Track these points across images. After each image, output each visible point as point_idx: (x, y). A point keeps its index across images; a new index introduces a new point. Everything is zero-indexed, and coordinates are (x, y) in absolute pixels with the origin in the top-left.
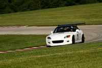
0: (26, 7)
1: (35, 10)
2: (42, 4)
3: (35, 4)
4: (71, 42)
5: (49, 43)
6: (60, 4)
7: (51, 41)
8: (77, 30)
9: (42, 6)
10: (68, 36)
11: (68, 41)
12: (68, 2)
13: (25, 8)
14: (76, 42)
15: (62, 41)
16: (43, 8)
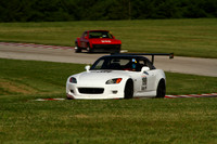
0: (100, 12)
1: (119, 19)
2: (135, 8)
3: (120, 8)
4: (121, 95)
5: (72, 91)
6: (174, 11)
7: (76, 87)
8: (145, 69)
9: (135, 12)
10: (116, 81)
11: (115, 92)
12: (190, 9)
13: (98, 14)
15: (100, 91)
16: (136, 17)
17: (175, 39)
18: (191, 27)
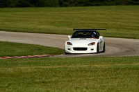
5: (69, 49)
7: (71, 47)
11: (92, 50)
14: (100, 51)
17: (11, 21)
18: (21, 13)
